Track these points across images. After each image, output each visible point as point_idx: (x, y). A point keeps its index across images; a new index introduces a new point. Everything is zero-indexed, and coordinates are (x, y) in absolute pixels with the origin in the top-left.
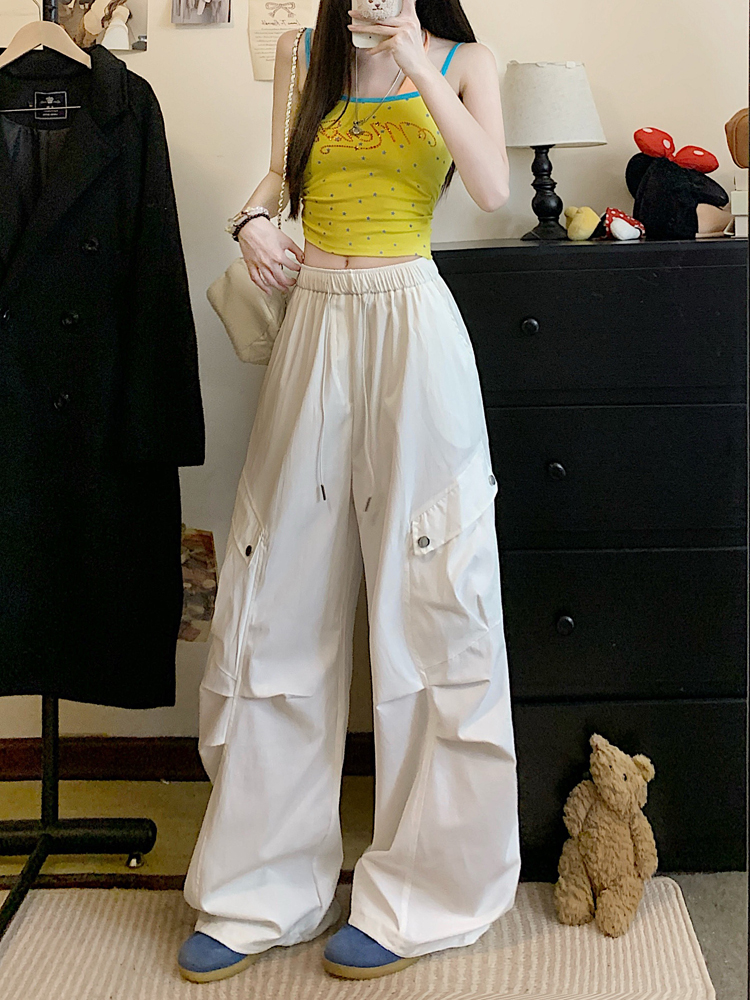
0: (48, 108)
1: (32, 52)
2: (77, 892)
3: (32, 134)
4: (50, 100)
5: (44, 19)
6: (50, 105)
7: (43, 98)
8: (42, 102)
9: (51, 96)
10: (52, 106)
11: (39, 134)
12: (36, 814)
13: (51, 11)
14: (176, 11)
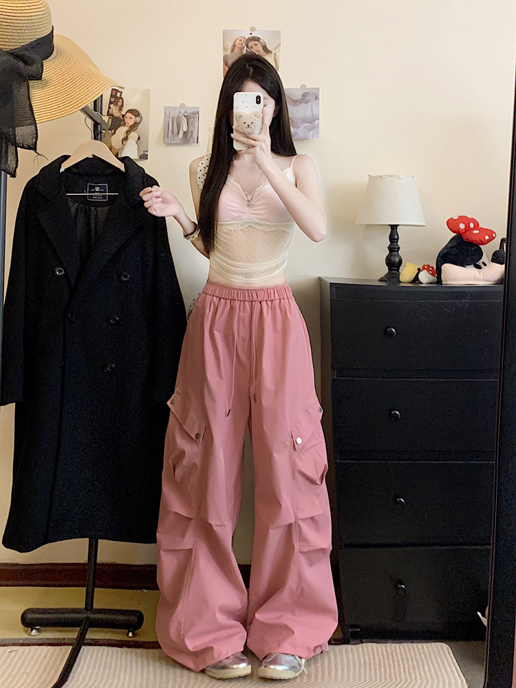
0: (96, 194)
1: (87, 158)
2: (106, 649)
3: (86, 209)
4: (97, 189)
5: (95, 139)
6: (97, 192)
7: (94, 187)
8: (92, 190)
9: (98, 186)
10: (99, 192)
11: (90, 209)
12: (83, 606)
13: (98, 134)
14: (166, 136)
